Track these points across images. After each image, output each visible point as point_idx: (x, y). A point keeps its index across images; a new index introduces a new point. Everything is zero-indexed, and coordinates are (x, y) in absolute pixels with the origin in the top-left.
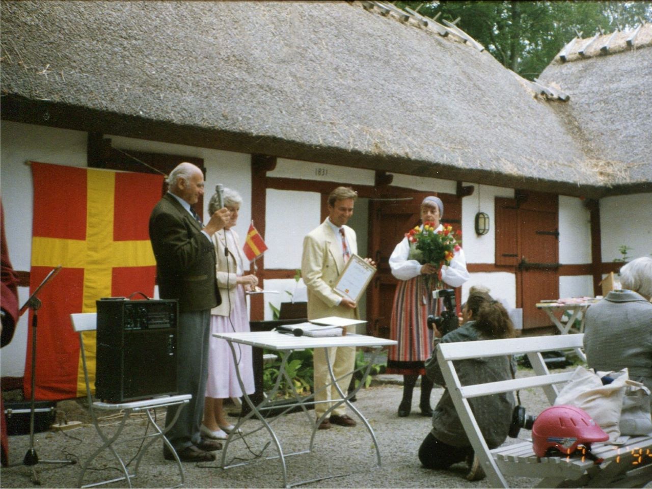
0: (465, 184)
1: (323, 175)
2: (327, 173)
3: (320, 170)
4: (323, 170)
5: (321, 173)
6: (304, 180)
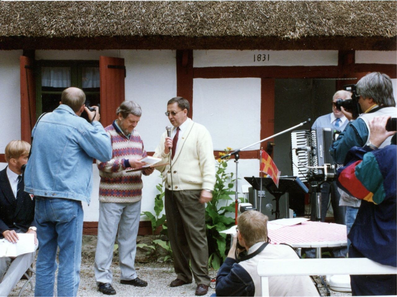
1: (263, 60)
2: (269, 57)
3: (259, 56)
4: (264, 56)
5: (260, 59)
6: (239, 67)
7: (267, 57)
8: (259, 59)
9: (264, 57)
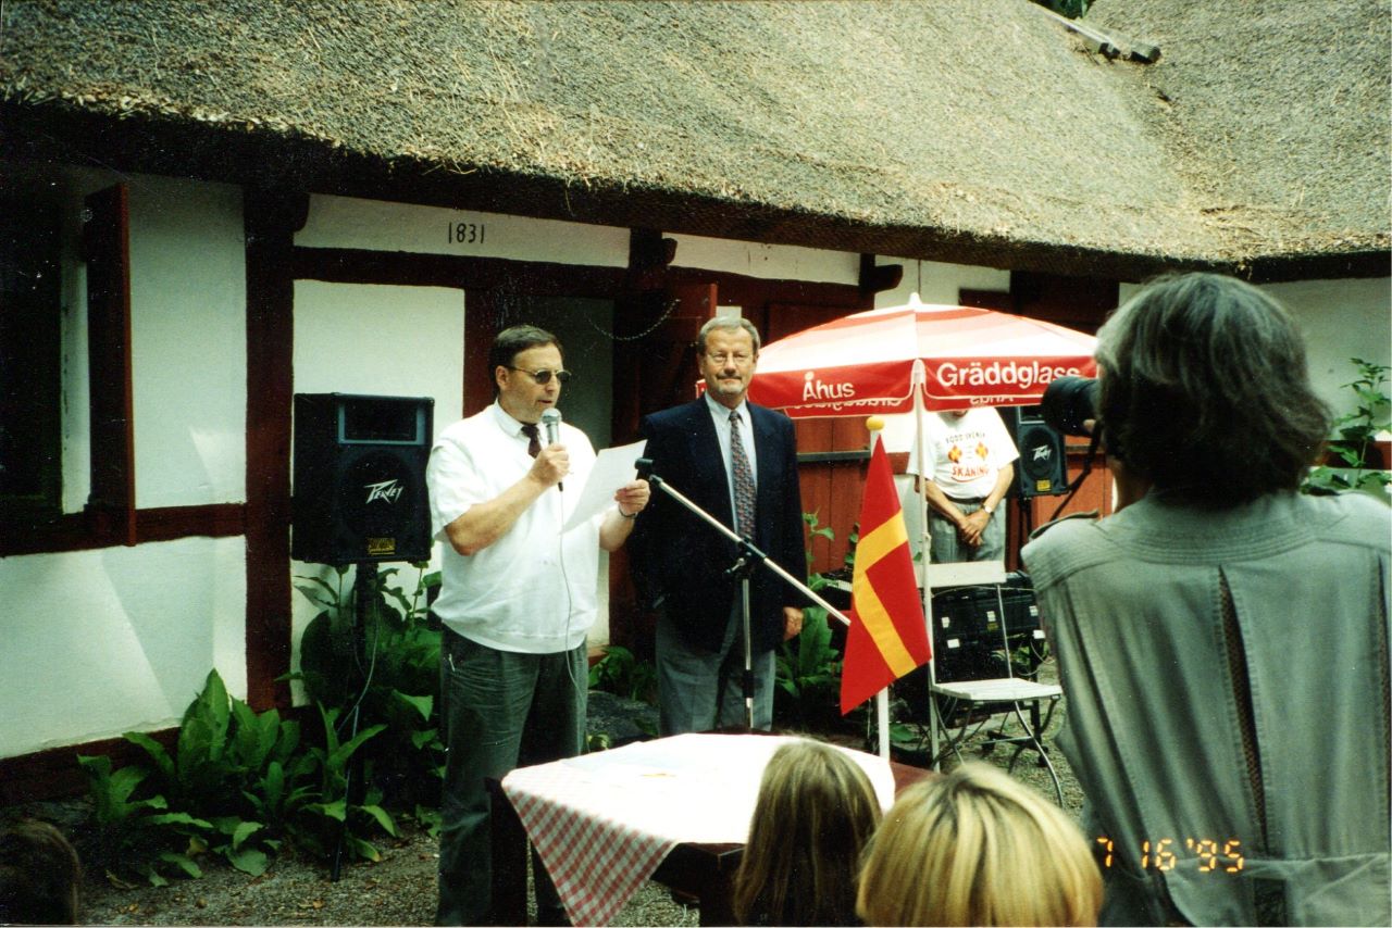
0: (882, 261)
1: (471, 241)
2: (483, 235)
3: (462, 228)
4: (472, 228)
5: (464, 236)
6: (413, 255)
7: (478, 232)
8: (461, 236)
9: (473, 233)
